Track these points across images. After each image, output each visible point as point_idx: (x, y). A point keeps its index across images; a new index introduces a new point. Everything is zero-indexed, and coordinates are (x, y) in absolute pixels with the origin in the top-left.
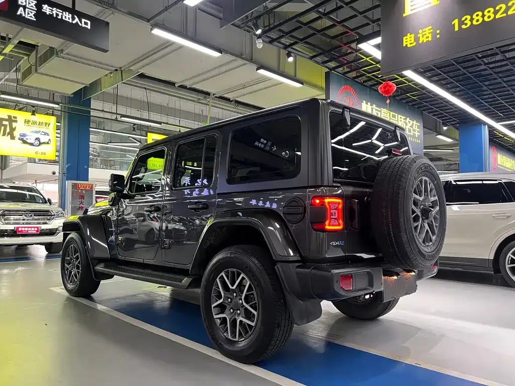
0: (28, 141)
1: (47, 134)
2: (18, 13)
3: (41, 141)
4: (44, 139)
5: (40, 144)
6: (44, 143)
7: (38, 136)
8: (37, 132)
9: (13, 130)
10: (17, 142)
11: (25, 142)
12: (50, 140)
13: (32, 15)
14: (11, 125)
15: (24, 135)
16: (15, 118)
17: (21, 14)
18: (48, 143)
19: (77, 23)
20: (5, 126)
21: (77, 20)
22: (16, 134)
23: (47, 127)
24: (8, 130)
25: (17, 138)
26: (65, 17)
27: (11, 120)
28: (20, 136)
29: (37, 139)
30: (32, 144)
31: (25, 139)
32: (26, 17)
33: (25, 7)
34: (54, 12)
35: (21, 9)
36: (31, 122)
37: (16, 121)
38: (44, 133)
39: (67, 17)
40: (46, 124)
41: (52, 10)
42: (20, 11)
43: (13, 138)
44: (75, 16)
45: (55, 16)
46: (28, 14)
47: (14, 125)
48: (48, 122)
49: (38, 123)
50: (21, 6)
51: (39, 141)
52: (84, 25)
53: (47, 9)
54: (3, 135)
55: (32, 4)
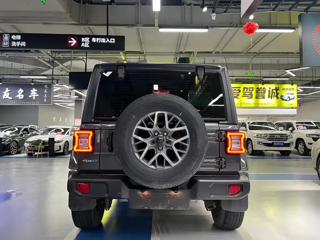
0: (285, 99)
1: (292, 94)
2: (82, 46)
4: (291, 97)
5: (290, 99)
6: (291, 99)
7: (289, 95)
8: (288, 94)
9: (277, 94)
10: (280, 100)
11: (283, 99)
12: (294, 97)
13: (87, 45)
14: (276, 92)
15: (282, 96)
16: (279, 88)
17: (83, 46)
18: (293, 99)
19: (108, 42)
20: (274, 93)
21: (108, 40)
22: (279, 96)
23: (293, 91)
25: (279, 98)
26: (102, 41)
27: (277, 89)
29: (289, 97)
30: (286, 100)
32: (85, 46)
33: (84, 42)
34: (97, 40)
35: (83, 43)
36: (285, 89)
37: (279, 90)
39: (103, 40)
40: (292, 89)
41: (96, 40)
42: (83, 45)
44: (107, 39)
45: (97, 42)
46: (86, 45)
48: (293, 88)
49: (288, 89)
50: (83, 42)
51: (289, 98)
52: (111, 42)
53: (94, 40)
54: (274, 97)
55: (88, 40)
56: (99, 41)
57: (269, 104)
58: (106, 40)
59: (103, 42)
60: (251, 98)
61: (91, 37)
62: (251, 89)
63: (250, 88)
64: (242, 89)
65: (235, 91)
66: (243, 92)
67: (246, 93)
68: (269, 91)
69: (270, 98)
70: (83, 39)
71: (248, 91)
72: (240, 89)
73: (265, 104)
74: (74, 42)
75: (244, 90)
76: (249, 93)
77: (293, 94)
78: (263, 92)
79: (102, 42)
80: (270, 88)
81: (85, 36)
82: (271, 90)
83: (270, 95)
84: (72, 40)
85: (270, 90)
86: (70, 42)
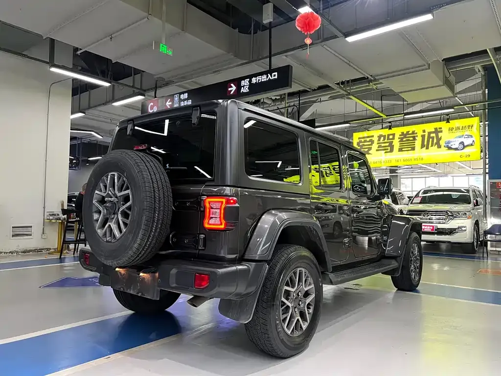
0: (453, 147)
3: (465, 144)
4: (467, 142)
5: (464, 147)
6: (468, 146)
7: (462, 140)
8: (460, 137)
9: (439, 139)
10: (444, 150)
11: (450, 148)
12: (473, 141)
14: (437, 136)
15: (449, 142)
16: (441, 128)
18: (472, 145)
19: (269, 78)
20: (433, 138)
21: (269, 76)
22: (442, 143)
23: (470, 130)
24: (435, 141)
25: (442, 147)
27: (437, 131)
28: (446, 144)
29: (462, 143)
30: (456, 149)
31: (450, 146)
32: (245, 92)
33: (244, 86)
34: (257, 80)
35: (243, 88)
36: (455, 129)
37: (441, 132)
38: (467, 136)
40: (469, 126)
43: (439, 147)
44: (268, 74)
45: (258, 82)
46: (246, 89)
47: (440, 135)
48: (471, 124)
49: (461, 128)
50: (242, 86)
51: (463, 145)
52: (273, 78)
53: (254, 80)
54: (432, 146)
55: (247, 82)
56: (259, 80)
57: (422, 159)
58: (267, 77)
59: (264, 80)
60: (392, 151)
61: (250, 77)
62: (391, 137)
63: (389, 135)
64: (375, 139)
65: (365, 144)
66: (378, 143)
67: (383, 145)
68: (423, 136)
69: (425, 148)
70: (243, 83)
71: (386, 141)
72: (373, 139)
73: (415, 159)
74: (233, 88)
75: (379, 140)
76: (387, 144)
77: (471, 136)
78: (412, 139)
79: (262, 80)
80: (424, 131)
81: (244, 78)
82: (426, 134)
83: (425, 143)
84: (232, 87)
85: (424, 134)
86: (229, 89)
